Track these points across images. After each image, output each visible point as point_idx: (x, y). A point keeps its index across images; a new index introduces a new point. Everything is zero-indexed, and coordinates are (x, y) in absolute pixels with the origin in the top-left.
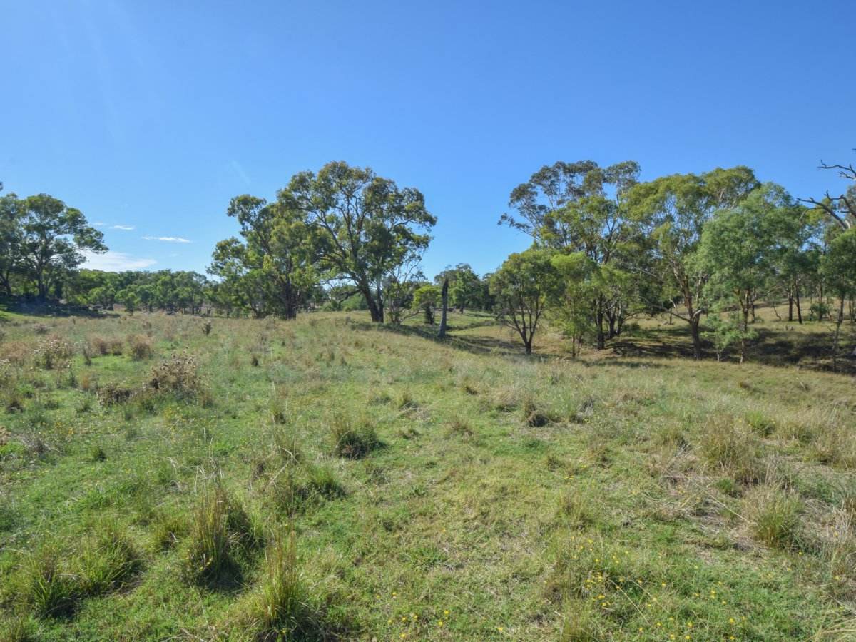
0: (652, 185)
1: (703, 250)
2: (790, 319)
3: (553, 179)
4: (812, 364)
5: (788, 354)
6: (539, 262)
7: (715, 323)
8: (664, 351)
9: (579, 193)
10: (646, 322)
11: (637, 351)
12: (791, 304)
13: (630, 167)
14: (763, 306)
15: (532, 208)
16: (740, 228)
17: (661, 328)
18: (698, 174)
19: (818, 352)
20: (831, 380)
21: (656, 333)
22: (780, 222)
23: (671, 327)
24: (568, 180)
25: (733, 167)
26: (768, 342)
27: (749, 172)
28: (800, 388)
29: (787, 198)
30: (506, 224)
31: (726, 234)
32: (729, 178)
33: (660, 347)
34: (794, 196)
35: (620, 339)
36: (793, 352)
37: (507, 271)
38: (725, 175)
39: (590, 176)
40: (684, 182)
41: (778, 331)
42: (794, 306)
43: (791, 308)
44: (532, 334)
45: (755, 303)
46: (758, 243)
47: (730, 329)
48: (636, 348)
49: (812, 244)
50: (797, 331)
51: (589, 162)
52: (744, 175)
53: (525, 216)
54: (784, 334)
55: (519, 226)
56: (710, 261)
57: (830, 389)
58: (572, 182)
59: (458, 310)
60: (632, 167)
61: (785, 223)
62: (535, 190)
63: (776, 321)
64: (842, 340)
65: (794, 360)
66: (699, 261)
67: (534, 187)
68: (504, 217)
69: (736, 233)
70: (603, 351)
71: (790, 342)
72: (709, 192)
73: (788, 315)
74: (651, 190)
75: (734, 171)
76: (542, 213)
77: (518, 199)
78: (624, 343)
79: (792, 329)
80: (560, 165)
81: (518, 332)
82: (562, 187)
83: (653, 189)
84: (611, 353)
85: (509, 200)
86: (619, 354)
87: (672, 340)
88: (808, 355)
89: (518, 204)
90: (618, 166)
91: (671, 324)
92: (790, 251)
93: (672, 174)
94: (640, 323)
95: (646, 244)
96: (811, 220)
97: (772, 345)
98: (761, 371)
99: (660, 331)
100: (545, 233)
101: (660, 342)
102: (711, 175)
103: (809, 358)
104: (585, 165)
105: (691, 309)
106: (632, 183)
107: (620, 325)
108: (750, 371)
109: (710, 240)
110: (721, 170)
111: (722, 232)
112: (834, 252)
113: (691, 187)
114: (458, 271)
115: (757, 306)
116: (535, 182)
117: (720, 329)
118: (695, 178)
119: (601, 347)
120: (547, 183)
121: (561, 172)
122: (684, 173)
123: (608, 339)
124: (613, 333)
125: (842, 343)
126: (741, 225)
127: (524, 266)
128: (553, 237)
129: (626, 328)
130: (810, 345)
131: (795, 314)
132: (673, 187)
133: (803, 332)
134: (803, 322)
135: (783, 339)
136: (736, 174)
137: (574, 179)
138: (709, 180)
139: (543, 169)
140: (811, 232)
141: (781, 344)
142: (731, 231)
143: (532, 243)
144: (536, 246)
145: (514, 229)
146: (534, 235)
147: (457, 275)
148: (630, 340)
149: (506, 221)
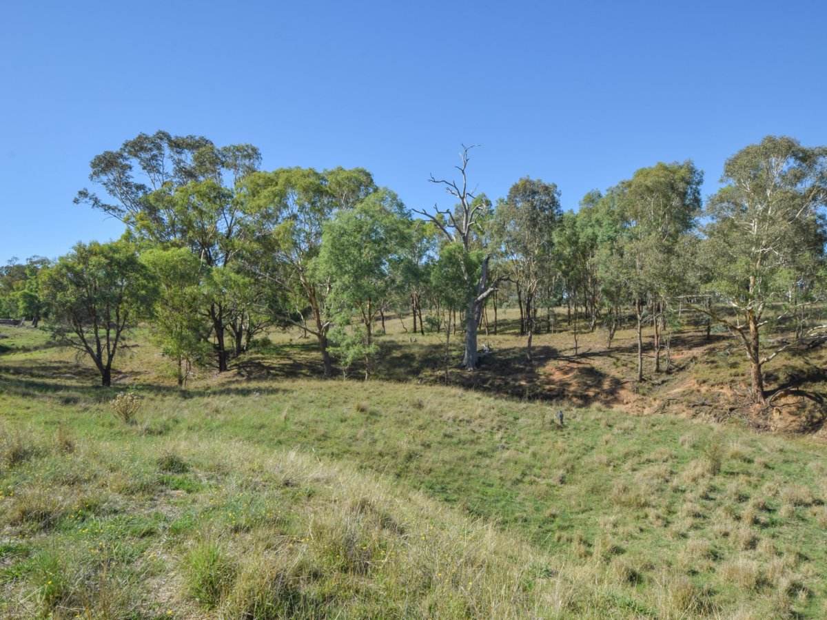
0: (272, 176)
1: (324, 254)
2: (415, 331)
3: (155, 152)
4: (431, 376)
5: (411, 366)
6: (116, 256)
7: (340, 337)
8: (292, 371)
9: (190, 174)
10: (277, 336)
11: (265, 372)
12: (415, 316)
13: (250, 151)
14: (394, 317)
15: (125, 187)
16: (359, 232)
17: (294, 342)
18: (320, 171)
19: (435, 363)
20: (442, 394)
21: (287, 349)
22: (394, 230)
23: (305, 341)
24: (176, 157)
25: (352, 168)
26: (394, 355)
27: (368, 175)
28: (414, 406)
29: (401, 206)
30: (86, 205)
31: (345, 238)
32: (349, 179)
33: (291, 365)
34: (408, 206)
35: (245, 357)
36: (415, 364)
37: (67, 267)
38: (345, 175)
39: (201, 154)
40: (304, 176)
41: (404, 343)
42: (417, 318)
43: (415, 319)
44: (111, 357)
45: (385, 314)
46: (376, 251)
47: (354, 343)
48: (264, 367)
49: (429, 257)
50: (419, 342)
51: (202, 138)
52: (363, 178)
53: (115, 195)
54: (408, 346)
55: (107, 208)
56: (330, 267)
57: (440, 404)
58: (180, 161)
59: (29, 323)
60: (252, 153)
61: (400, 231)
62: (127, 162)
63: (403, 333)
64: (455, 350)
65: (416, 373)
66: (321, 266)
67: (127, 159)
68: (83, 194)
69: (355, 238)
70: (224, 374)
71: (412, 355)
72: (330, 191)
73: (412, 326)
74: (270, 181)
75: (354, 172)
76: (141, 194)
77: (104, 171)
78: (250, 363)
79: (416, 341)
80: (163, 136)
81: (88, 355)
82: (169, 166)
83: (273, 180)
84: (235, 375)
85: (91, 171)
86: (243, 376)
87: (303, 357)
88: (427, 366)
89: (104, 178)
90: (234, 147)
91: (305, 337)
92: (405, 261)
93: (293, 166)
94: (271, 337)
95: (269, 245)
96: (428, 233)
97: (397, 358)
98: (382, 389)
99: (292, 346)
100: (142, 219)
101: (290, 359)
102: (332, 173)
103: (428, 369)
104: (198, 142)
105: (319, 321)
106: (251, 170)
107: (248, 341)
108: (371, 390)
109: (331, 242)
110: (342, 169)
111: (342, 235)
112: (441, 265)
113: (311, 183)
114: (28, 266)
115: (389, 318)
116: (130, 152)
117: (344, 344)
118: (316, 174)
119: (223, 368)
120: (145, 155)
121: (165, 145)
122: (305, 167)
123: (233, 358)
124: (240, 350)
125: (454, 353)
126: (359, 228)
127: (93, 260)
128: (154, 226)
129: (255, 343)
130: (429, 357)
131: (418, 325)
132: (293, 180)
133: (424, 343)
134: (426, 334)
135: (407, 351)
136: (356, 175)
137: (183, 157)
138: (330, 178)
139: (140, 137)
140: (428, 245)
141: (406, 357)
142: (350, 235)
143: (124, 232)
144: (128, 237)
145: (99, 211)
146: (127, 221)
147: (27, 272)
148: (258, 358)
149: (87, 199)
